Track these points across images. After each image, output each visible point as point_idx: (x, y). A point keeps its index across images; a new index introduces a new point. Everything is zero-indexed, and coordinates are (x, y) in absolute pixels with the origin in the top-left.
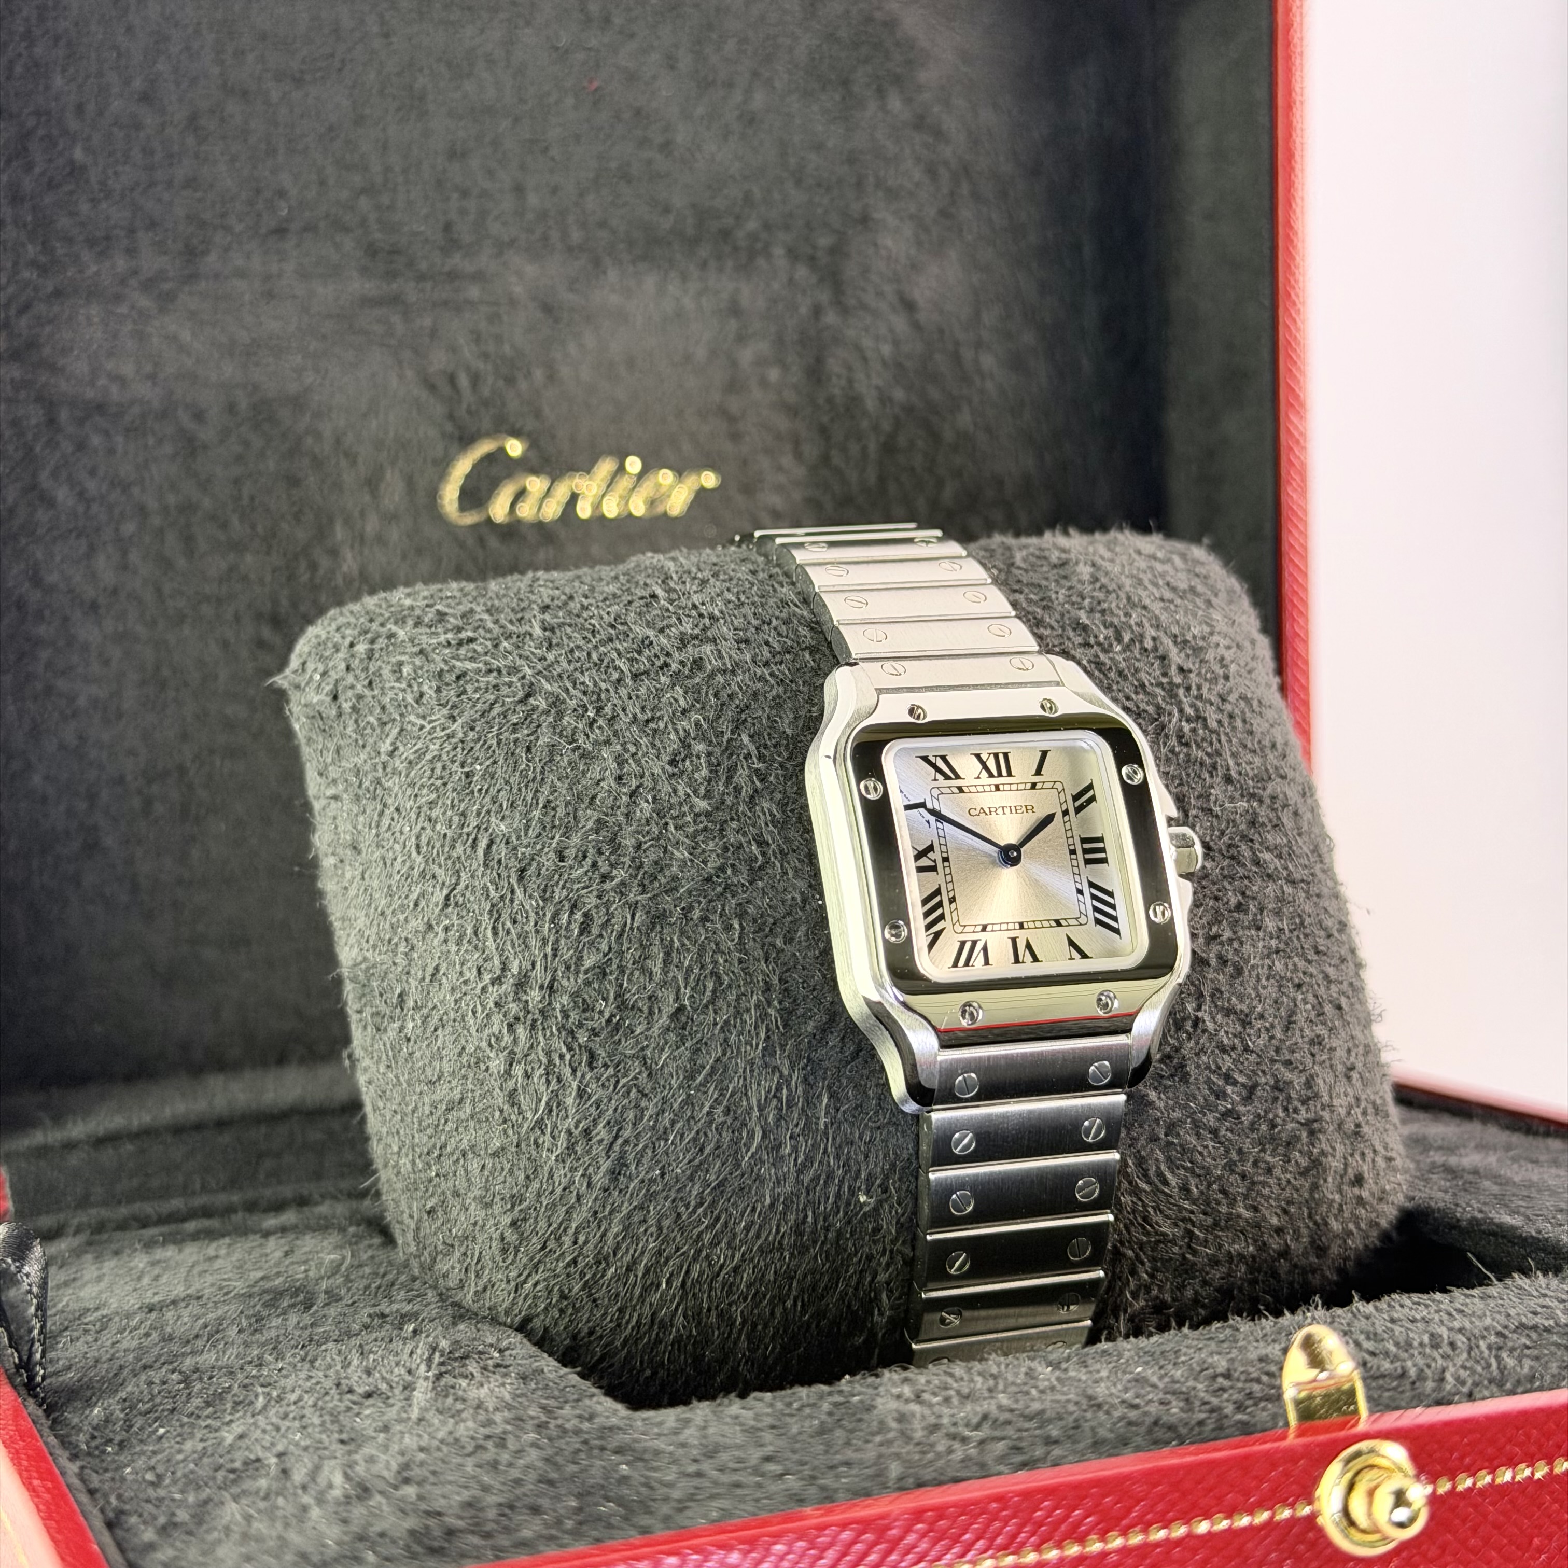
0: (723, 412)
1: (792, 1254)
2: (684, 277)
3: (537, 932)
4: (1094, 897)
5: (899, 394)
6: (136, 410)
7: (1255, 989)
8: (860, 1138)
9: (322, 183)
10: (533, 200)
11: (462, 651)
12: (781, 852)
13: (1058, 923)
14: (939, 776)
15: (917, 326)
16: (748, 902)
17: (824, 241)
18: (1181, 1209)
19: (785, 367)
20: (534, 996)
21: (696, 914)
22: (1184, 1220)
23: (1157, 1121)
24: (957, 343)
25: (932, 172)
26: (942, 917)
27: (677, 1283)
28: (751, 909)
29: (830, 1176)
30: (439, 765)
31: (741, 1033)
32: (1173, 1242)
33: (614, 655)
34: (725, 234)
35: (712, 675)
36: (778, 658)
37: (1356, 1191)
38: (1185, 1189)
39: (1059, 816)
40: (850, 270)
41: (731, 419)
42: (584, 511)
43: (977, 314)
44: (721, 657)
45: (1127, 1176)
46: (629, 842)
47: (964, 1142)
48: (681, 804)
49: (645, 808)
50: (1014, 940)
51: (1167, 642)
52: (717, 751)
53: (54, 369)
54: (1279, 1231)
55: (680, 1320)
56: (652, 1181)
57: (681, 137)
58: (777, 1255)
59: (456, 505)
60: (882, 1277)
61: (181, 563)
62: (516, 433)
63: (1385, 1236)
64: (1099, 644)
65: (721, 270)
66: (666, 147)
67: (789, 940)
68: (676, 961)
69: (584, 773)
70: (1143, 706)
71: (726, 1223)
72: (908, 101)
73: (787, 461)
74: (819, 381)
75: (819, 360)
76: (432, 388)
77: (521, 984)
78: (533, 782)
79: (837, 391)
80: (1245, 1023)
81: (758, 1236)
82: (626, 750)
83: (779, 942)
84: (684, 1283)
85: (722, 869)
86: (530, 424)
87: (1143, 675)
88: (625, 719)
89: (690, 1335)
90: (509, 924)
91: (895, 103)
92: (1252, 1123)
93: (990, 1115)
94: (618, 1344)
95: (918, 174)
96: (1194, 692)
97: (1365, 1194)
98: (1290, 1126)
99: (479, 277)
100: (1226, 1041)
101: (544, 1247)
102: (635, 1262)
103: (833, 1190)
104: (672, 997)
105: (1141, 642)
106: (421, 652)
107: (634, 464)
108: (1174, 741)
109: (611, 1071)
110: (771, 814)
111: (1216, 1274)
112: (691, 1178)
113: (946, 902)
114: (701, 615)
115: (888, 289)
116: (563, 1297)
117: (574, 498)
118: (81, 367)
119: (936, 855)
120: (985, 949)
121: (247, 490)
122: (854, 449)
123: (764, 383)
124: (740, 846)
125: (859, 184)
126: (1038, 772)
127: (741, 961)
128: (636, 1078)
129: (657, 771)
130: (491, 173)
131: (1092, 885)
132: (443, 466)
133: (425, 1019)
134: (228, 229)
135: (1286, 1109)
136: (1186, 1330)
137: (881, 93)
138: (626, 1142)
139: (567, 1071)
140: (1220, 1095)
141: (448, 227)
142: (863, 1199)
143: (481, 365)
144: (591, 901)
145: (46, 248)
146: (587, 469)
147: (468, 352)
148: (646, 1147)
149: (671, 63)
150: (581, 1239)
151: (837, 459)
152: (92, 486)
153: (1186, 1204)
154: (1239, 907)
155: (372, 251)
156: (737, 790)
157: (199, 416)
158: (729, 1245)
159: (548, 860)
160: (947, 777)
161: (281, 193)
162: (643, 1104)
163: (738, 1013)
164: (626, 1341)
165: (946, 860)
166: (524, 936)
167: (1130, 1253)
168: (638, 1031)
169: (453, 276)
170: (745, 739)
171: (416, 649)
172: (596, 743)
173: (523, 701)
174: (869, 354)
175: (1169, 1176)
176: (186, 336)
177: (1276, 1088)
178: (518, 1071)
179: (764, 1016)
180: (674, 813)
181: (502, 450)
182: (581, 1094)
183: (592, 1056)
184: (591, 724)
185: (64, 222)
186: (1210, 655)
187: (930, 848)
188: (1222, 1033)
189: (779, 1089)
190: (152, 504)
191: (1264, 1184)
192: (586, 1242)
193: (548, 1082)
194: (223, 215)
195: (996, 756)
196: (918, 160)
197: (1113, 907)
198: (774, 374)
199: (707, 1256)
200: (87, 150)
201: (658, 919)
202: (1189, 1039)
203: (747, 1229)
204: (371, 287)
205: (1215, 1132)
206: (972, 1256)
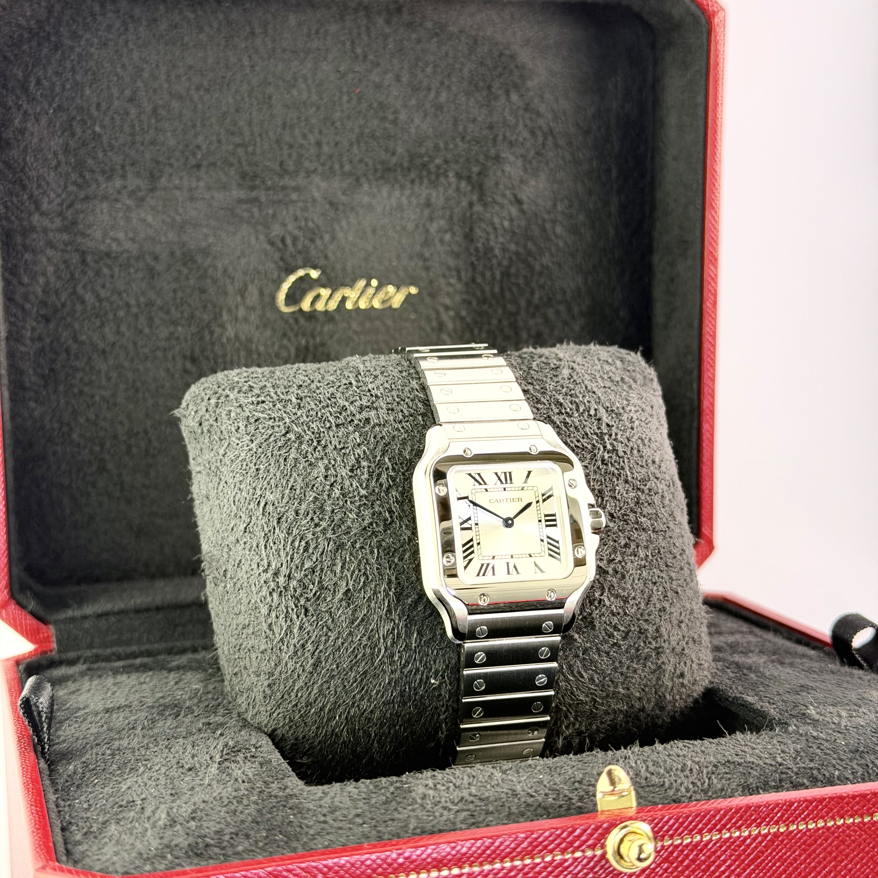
0: (421, 256)
1: (399, 706)
2: (402, 187)
3: (284, 549)
4: (549, 543)
5: (513, 247)
6: (125, 255)
7: (632, 585)
8: (432, 653)
9: (219, 141)
10: (326, 149)
11: (259, 407)
12: (400, 516)
13: (530, 556)
14: (476, 483)
15: (522, 211)
16: (383, 540)
17: (476, 169)
18: (590, 689)
19: (454, 234)
20: (281, 580)
21: (358, 545)
22: (591, 694)
23: (578, 648)
24: (544, 221)
25: (533, 133)
26: (473, 552)
27: (343, 717)
28: (384, 544)
29: (417, 670)
30: (245, 463)
31: (376, 603)
32: (586, 703)
33: (329, 414)
34: (424, 165)
35: (373, 427)
36: (406, 419)
37: (681, 680)
38: (592, 679)
39: (534, 503)
40: (489, 183)
41: (426, 260)
42: (349, 305)
43: (555, 205)
44: (379, 418)
45: (563, 673)
46: (329, 509)
47: (481, 657)
48: (354, 491)
49: (337, 492)
50: (508, 564)
51: (602, 411)
52: (373, 465)
53: (83, 235)
54: (640, 699)
55: (345, 733)
56: (332, 670)
57: (403, 116)
58: (391, 705)
59: (283, 302)
60: (442, 717)
61: (147, 331)
62: (315, 267)
63: (696, 701)
64: (567, 413)
65: (421, 183)
66: (395, 122)
67: (401, 559)
68: (347, 567)
69: (310, 474)
70: (586, 445)
71: (367, 690)
72: (521, 96)
73: (453, 281)
74: (472, 240)
75: (471, 229)
76: (272, 244)
77: (276, 574)
78: (287, 476)
79: (480, 245)
80: (626, 601)
81: (382, 697)
82: (330, 463)
83: (396, 560)
84: (347, 717)
85: (371, 524)
86: (322, 262)
87: (587, 429)
88: (330, 447)
89: (350, 741)
90: (272, 545)
91: (514, 97)
92: (627, 649)
93: (493, 645)
94: (316, 743)
95: (526, 134)
96: (613, 437)
97: (685, 682)
98: (646, 650)
99: (297, 189)
100: (615, 610)
101: (282, 697)
102: (324, 706)
103: (418, 677)
104: (345, 584)
105: (589, 411)
106: (240, 406)
107: (374, 283)
108: (599, 463)
109: (315, 618)
110: (396, 498)
111: (608, 718)
112: (351, 669)
113: (475, 545)
114: (372, 395)
115: (508, 192)
116: (291, 721)
117: (344, 299)
118: (98, 235)
119: (472, 522)
120: (493, 568)
121: (180, 294)
122: (488, 274)
123: (442, 241)
124: (381, 513)
125: (495, 140)
126: (525, 482)
127: (377, 569)
128: (326, 622)
129: (344, 474)
130: (304, 136)
131: (548, 537)
132: (278, 283)
133: (235, 584)
134: (171, 165)
135: (645, 642)
136: (571, 755)
137: (507, 93)
138: (321, 651)
139: (295, 617)
140: (611, 636)
141: (281, 164)
142: (433, 681)
143: (296, 232)
144: (310, 536)
145: (81, 175)
146: (351, 285)
147: (290, 227)
148: (330, 654)
149: (398, 79)
150: (299, 695)
151: (479, 280)
152: (103, 293)
153: (593, 687)
154: (626, 546)
155: (243, 176)
156: (381, 485)
157: (156, 258)
158: (368, 700)
159: (291, 515)
160: (480, 484)
161: (198, 147)
162: (330, 634)
163: (375, 593)
164: (320, 742)
165: (477, 524)
166: (278, 551)
167: (564, 708)
168: (328, 599)
169: (284, 188)
170: (387, 460)
171: (238, 405)
172: (317, 459)
173: (284, 435)
174: (497, 226)
175: (584, 674)
176: (150, 219)
177: (640, 632)
178: (273, 615)
179: (387, 595)
180: (351, 495)
181: (308, 275)
182: (301, 628)
183: (306, 610)
184: (315, 448)
185: (90, 161)
186: (625, 417)
187: (469, 519)
188: (613, 606)
189: (393, 629)
190: (133, 302)
191: (632, 677)
192: (301, 697)
193: (286, 621)
194: (169, 158)
195: (505, 473)
196: (526, 126)
197: (558, 548)
198: (448, 237)
199: (358, 706)
200: (102, 127)
201: (340, 547)
202: (596, 609)
203: (377, 694)
204: (242, 194)
205: (608, 653)
206: (484, 709)
